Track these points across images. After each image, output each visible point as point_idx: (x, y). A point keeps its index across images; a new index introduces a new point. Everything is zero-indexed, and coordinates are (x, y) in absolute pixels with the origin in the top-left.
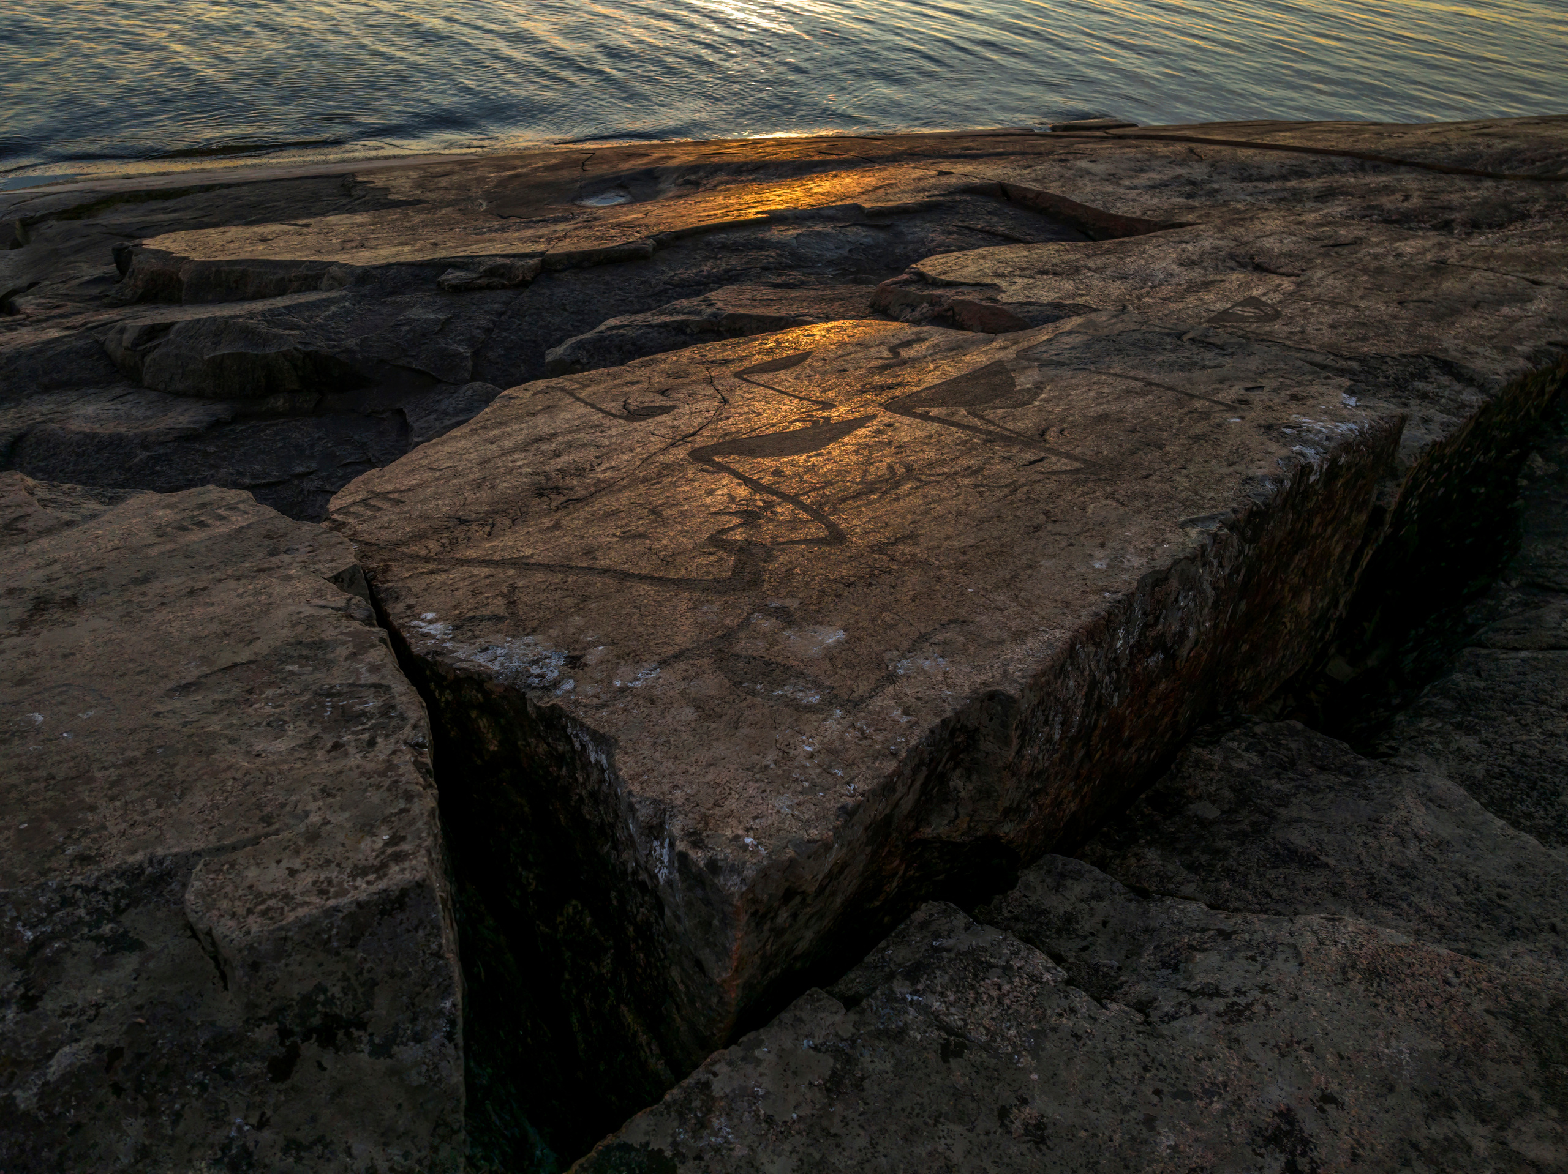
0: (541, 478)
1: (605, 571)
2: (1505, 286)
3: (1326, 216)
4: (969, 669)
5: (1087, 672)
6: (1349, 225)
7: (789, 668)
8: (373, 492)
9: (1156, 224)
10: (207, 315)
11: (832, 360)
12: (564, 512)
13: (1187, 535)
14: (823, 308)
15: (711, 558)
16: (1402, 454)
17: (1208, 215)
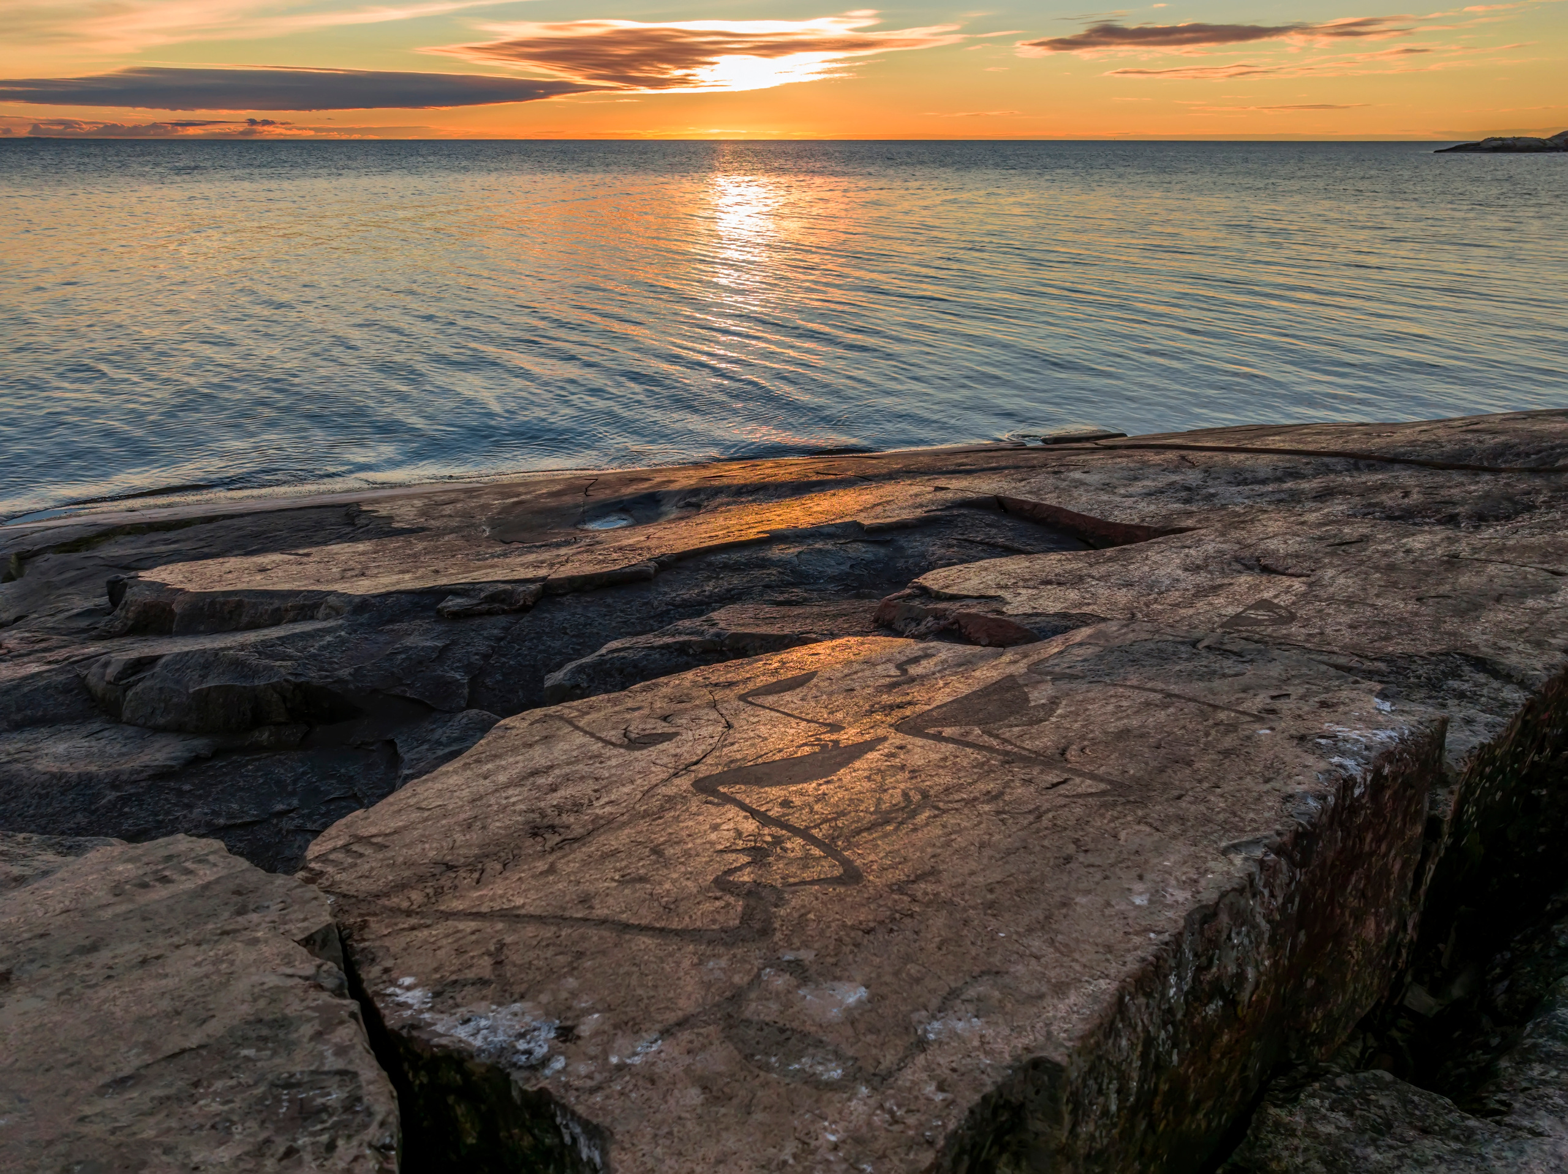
0: (536, 815)
1: (603, 922)
2: (1525, 578)
3: (1327, 515)
4: (1007, 1032)
5: (1139, 1028)
6: (1353, 523)
7: (805, 1035)
8: (355, 836)
9: (1156, 530)
10: (197, 647)
11: (838, 679)
12: (559, 854)
13: (1231, 862)
14: (827, 625)
15: (718, 904)
16: (1448, 758)
17: (1207, 519)
